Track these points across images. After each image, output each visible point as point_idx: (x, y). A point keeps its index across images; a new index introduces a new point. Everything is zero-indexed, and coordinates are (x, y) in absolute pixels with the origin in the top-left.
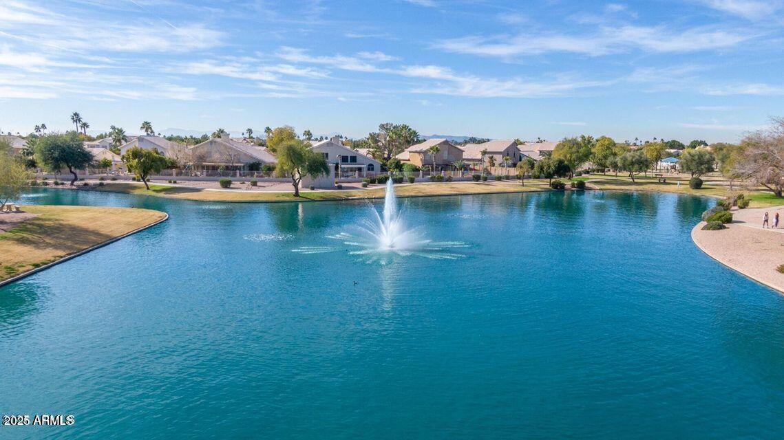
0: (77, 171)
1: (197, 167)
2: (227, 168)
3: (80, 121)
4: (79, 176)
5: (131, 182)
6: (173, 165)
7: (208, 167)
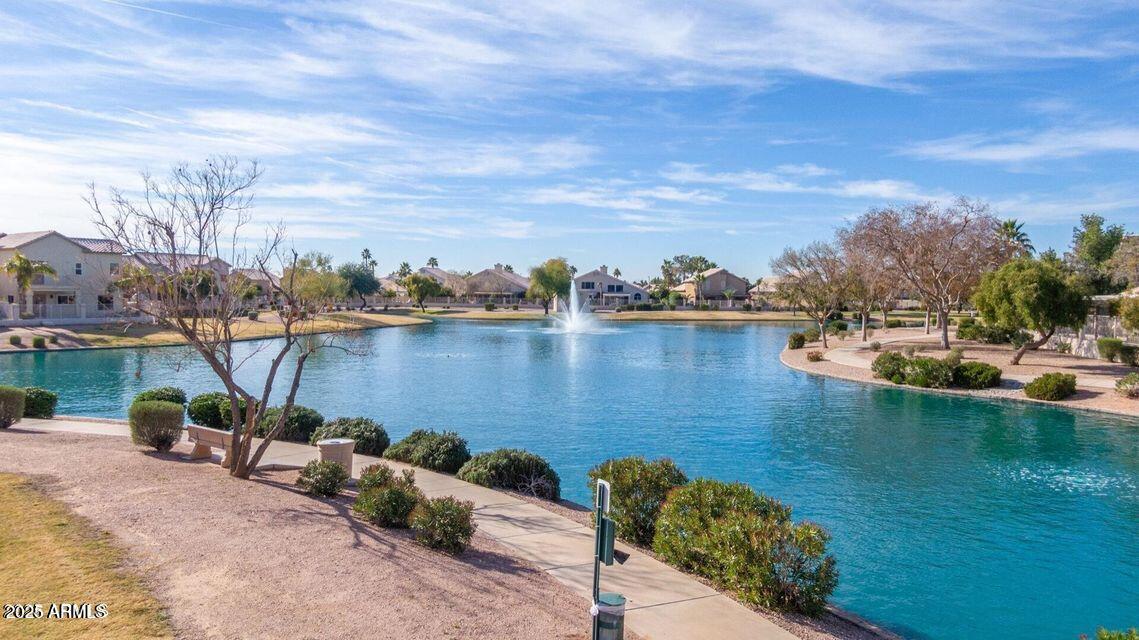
0: (367, 298)
1: (472, 296)
2: (497, 296)
3: (369, 257)
4: (368, 304)
5: (411, 308)
6: (449, 294)
7: (480, 296)
